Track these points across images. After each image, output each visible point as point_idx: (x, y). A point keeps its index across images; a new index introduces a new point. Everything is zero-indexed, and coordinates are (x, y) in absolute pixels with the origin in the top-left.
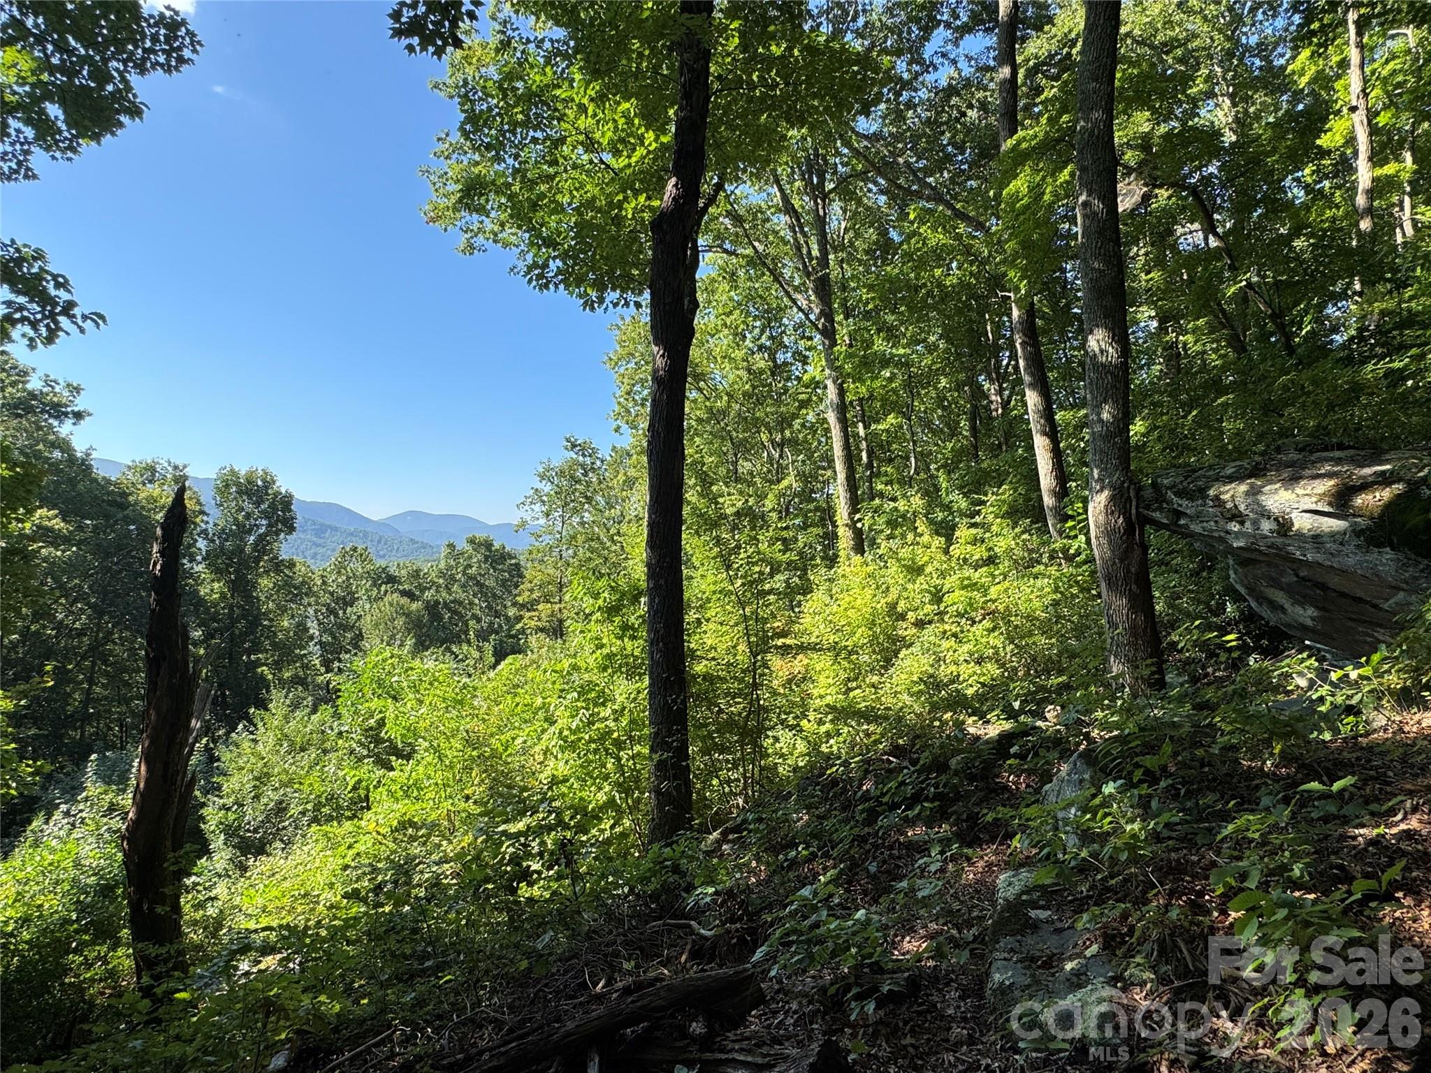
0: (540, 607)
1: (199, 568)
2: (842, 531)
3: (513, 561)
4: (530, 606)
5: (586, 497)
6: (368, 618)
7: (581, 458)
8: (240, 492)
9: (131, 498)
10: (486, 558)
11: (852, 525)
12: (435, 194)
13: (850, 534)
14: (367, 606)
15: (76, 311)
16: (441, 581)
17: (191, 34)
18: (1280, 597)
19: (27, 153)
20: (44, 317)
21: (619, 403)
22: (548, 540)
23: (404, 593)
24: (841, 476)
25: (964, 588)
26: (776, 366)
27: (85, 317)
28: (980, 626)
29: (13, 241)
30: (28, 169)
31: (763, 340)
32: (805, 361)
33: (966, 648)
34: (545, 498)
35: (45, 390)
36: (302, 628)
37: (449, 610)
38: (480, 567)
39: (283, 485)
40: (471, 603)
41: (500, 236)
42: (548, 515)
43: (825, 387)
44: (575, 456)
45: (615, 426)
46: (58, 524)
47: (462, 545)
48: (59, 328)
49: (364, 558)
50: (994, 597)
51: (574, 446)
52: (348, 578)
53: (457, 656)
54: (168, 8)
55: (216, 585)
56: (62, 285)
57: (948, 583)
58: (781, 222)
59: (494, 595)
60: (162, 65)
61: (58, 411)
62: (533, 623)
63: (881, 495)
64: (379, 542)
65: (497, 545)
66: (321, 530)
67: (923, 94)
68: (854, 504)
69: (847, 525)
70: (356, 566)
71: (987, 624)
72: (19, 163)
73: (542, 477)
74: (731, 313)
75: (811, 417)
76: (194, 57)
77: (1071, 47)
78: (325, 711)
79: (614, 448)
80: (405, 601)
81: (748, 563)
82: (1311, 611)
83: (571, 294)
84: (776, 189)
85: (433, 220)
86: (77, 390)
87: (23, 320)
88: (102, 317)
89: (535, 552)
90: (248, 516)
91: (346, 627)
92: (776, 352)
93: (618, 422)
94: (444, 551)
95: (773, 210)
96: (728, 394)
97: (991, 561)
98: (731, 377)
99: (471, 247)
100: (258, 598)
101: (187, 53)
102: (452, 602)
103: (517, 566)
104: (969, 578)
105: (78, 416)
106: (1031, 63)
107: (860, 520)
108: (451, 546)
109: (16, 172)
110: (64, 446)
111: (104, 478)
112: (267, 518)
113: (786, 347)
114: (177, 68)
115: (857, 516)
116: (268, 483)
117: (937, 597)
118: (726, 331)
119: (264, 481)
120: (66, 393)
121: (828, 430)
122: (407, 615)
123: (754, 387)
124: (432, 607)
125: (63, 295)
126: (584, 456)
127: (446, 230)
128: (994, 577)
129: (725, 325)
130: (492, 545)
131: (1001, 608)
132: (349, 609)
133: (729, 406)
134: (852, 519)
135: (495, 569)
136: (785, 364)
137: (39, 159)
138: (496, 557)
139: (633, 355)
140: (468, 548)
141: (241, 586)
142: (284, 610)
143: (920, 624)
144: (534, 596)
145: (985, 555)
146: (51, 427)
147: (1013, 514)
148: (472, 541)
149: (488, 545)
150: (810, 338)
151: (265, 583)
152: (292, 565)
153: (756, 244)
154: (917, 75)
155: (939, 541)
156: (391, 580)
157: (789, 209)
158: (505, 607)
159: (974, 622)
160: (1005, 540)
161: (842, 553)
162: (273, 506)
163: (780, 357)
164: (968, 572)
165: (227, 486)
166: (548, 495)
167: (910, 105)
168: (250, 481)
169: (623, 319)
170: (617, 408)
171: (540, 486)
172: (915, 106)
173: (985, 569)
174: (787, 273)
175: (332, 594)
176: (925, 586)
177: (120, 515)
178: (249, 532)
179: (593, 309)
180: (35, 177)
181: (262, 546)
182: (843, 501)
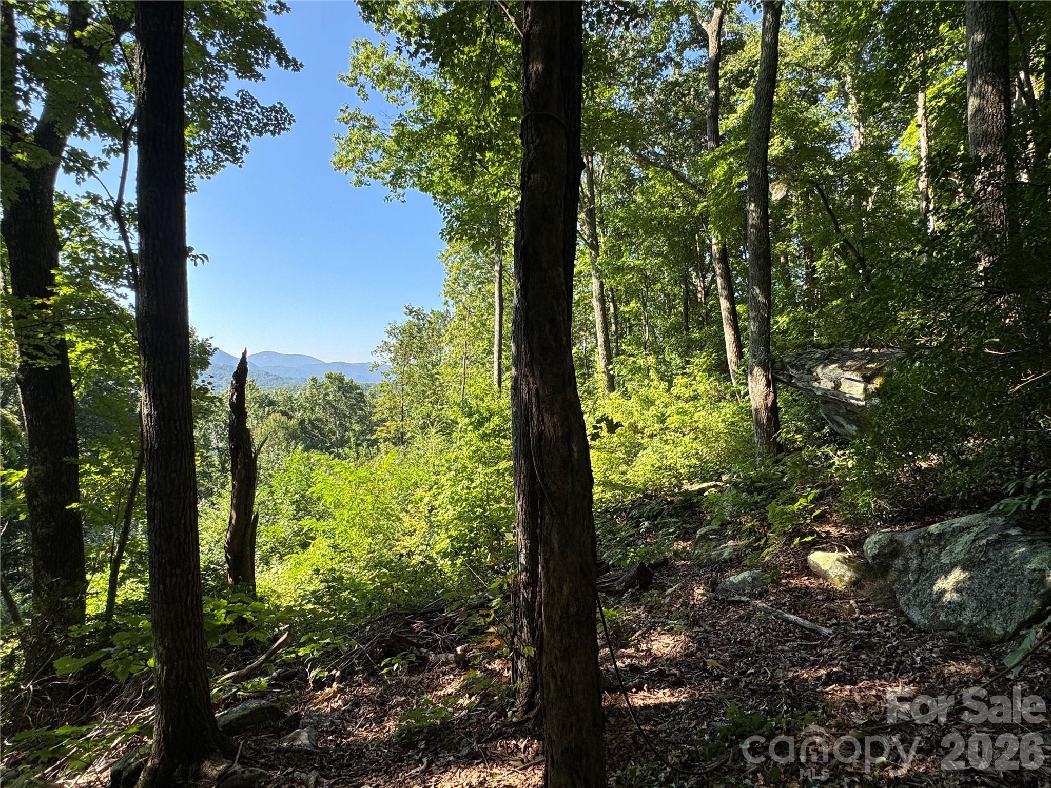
0: (387, 424)
2: (600, 376)
3: (358, 391)
4: (379, 422)
5: (420, 349)
6: (259, 431)
7: (416, 321)
10: (339, 388)
11: (607, 372)
13: (605, 378)
14: (256, 422)
16: (308, 405)
18: (841, 420)
22: (394, 377)
23: (284, 413)
24: (600, 341)
25: (678, 413)
28: (688, 437)
33: (679, 449)
34: (391, 348)
37: (314, 425)
38: (335, 396)
40: (328, 421)
42: (394, 360)
44: (412, 319)
47: (322, 379)
49: (252, 388)
50: (697, 419)
51: (411, 312)
57: (669, 411)
59: (345, 416)
62: (383, 435)
63: (625, 352)
65: (347, 380)
68: (609, 360)
69: (604, 372)
71: (692, 435)
73: (390, 333)
76: (289, 127)
77: (754, 67)
79: (432, 312)
80: (284, 419)
82: (855, 428)
88: (206, 257)
89: (385, 386)
94: (309, 384)
97: (695, 398)
99: (360, 183)
102: (315, 420)
103: (362, 395)
104: (682, 408)
106: (728, 76)
107: (612, 369)
108: (314, 380)
115: (611, 367)
117: (662, 419)
122: (287, 429)
124: (301, 423)
126: (418, 319)
127: (346, 173)
128: (697, 408)
130: (343, 379)
131: (701, 426)
134: (607, 368)
135: (345, 396)
138: (346, 388)
140: (327, 381)
143: (651, 436)
144: (384, 416)
145: (692, 394)
147: (709, 371)
148: (329, 376)
149: (341, 379)
155: (664, 385)
156: (272, 403)
158: (351, 423)
159: (684, 435)
160: (704, 385)
164: (681, 404)
166: (394, 346)
171: (388, 340)
173: (692, 403)
180: (195, 190)
182: (601, 357)
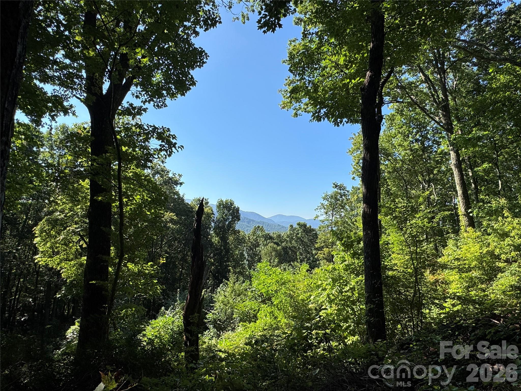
0: (324, 249)
1: (212, 232)
2: (461, 218)
3: (314, 232)
4: (320, 249)
5: (342, 206)
6: (263, 252)
7: (339, 191)
8: (224, 207)
9: (194, 210)
10: (304, 231)
11: (467, 214)
12: (283, 98)
13: (466, 219)
14: (263, 247)
15: (177, 146)
16: (288, 239)
17: (206, 54)
19: (165, 99)
20: (169, 148)
21: (354, 168)
22: (326, 222)
23: (275, 243)
24: (460, 192)
26: (424, 147)
27: (179, 147)
29: (163, 127)
30: (165, 104)
31: (418, 137)
32: (439, 144)
34: (325, 207)
35: (173, 176)
36: (242, 255)
37: (291, 250)
38: (302, 234)
39: (236, 204)
40: (299, 248)
41: (307, 109)
42: (327, 213)
43: (450, 154)
44: (337, 190)
45: (352, 177)
46: (175, 218)
47: (295, 226)
48: (172, 151)
49: (262, 230)
51: (336, 186)
52: (257, 237)
53: (293, 267)
54: (200, 48)
55: (217, 238)
56: (174, 138)
58: (424, 87)
59: (307, 245)
60: (198, 66)
61: (176, 183)
62: (321, 256)
63: (483, 201)
64: (268, 226)
65: (308, 226)
66: (249, 221)
67: (495, 18)
68: (468, 205)
69: (464, 215)
70: (259, 233)
72: (163, 103)
73: (324, 199)
74: (402, 127)
75: (443, 168)
76: (207, 61)
78: (247, 283)
79: (353, 187)
80: (275, 246)
81: (411, 228)
83: (330, 121)
84: (421, 74)
85: (283, 108)
86: (180, 176)
87: (164, 150)
88: (183, 147)
89: (322, 228)
90: (226, 215)
91: (255, 255)
92: (424, 142)
93: (354, 175)
94: (289, 228)
95: (419, 83)
96: (401, 161)
98: (403, 153)
99: (296, 115)
100: (229, 243)
101: (205, 60)
102: (292, 247)
103: (316, 234)
105: (181, 184)
107: (471, 212)
108: (291, 226)
109: (162, 105)
110: (177, 193)
111: (187, 203)
112: (232, 215)
113: (429, 139)
114: (202, 66)
115: (470, 210)
116: (232, 204)
118: (400, 135)
119: (231, 203)
120: (178, 177)
121: (452, 174)
122: (276, 251)
123: (414, 157)
124: (284, 249)
125: (174, 141)
126: (340, 190)
127: (288, 110)
129: (399, 132)
130: (306, 226)
132: (257, 248)
133: (402, 166)
134: (467, 212)
135: (307, 235)
136: (429, 146)
137: (168, 100)
138: (308, 230)
139: (359, 148)
140: (298, 227)
141: (224, 239)
142: (237, 248)
144: (322, 245)
146: (174, 187)
148: (299, 224)
149: (305, 226)
150: (441, 133)
151: (231, 238)
152: (239, 232)
153: (412, 97)
154: (490, 10)
156: (271, 238)
157: (427, 80)
158: (312, 250)
161: (462, 228)
162: (233, 211)
163: (426, 144)
165: (220, 205)
166: (327, 205)
167: (488, 24)
168: (227, 203)
169: (355, 135)
170: (353, 170)
171: (323, 202)
172: (490, 24)
174: (428, 107)
175: (251, 242)
176: (510, 242)
177: (191, 215)
178: (226, 221)
179: (338, 126)
180: (167, 106)
181: (230, 226)
182: (461, 204)
